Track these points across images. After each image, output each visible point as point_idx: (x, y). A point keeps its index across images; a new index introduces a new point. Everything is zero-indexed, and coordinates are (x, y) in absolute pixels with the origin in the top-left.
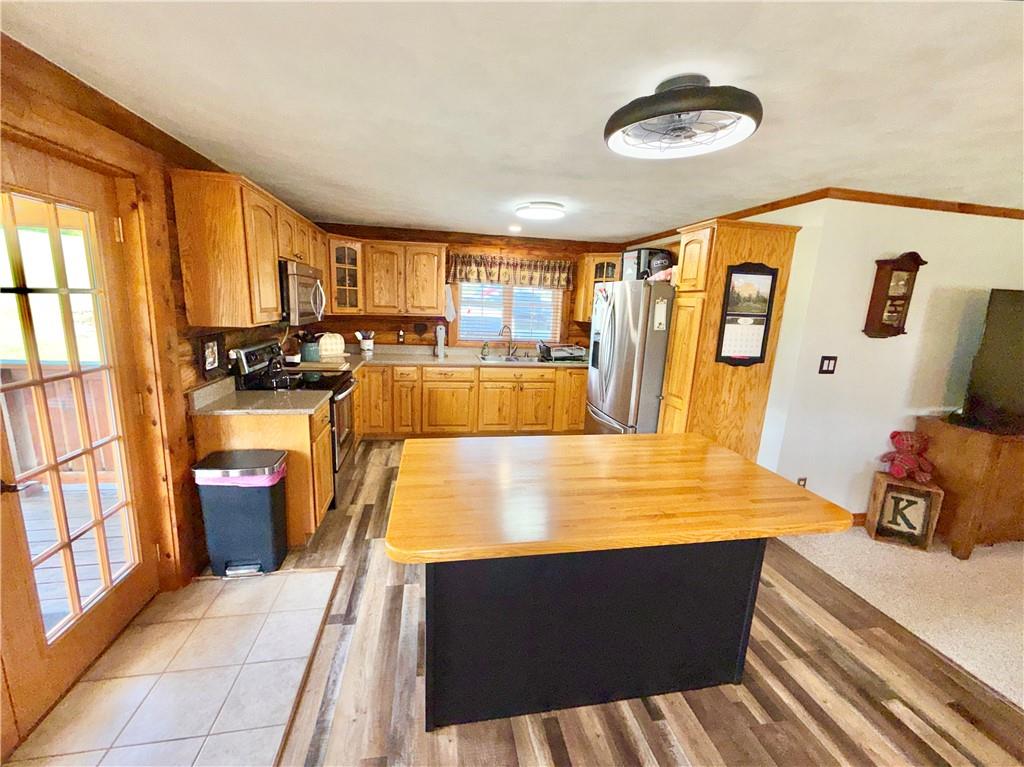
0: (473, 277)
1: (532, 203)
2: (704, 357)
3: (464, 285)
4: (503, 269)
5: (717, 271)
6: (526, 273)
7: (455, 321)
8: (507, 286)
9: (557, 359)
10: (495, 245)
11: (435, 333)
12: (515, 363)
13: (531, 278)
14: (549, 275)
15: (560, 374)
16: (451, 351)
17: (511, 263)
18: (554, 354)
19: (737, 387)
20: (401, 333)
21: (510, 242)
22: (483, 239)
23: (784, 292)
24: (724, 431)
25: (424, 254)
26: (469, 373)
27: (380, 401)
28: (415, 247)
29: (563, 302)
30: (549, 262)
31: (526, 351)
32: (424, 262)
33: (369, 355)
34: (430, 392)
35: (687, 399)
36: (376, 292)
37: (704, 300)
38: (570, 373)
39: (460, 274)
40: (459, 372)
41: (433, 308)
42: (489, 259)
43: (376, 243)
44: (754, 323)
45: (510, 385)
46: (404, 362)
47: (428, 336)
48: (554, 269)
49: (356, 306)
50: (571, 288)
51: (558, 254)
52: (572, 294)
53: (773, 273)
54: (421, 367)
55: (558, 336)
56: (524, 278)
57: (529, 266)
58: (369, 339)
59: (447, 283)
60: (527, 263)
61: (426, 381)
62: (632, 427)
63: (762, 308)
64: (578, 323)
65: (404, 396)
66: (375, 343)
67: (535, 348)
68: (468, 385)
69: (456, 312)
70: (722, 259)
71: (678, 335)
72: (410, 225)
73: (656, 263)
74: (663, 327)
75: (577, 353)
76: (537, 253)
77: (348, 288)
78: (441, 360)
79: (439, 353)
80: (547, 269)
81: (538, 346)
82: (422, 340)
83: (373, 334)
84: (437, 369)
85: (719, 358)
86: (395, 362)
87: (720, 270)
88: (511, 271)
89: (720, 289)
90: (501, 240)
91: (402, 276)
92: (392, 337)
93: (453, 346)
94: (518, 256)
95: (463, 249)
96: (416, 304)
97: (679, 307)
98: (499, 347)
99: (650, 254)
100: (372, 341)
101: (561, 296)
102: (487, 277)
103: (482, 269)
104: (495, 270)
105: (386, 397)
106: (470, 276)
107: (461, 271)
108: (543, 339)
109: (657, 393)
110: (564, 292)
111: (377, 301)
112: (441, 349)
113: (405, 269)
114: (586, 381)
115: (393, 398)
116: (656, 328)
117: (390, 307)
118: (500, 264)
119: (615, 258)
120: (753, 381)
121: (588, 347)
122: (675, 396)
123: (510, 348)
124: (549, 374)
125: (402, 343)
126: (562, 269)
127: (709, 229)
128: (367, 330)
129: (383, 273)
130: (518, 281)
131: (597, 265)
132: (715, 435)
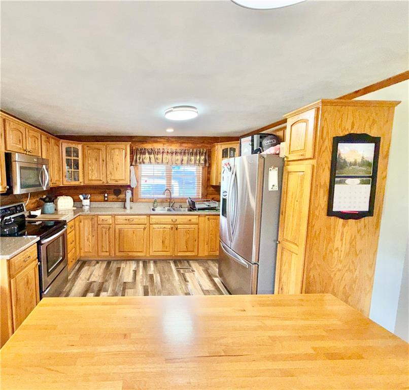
0: (147, 161)
1: (174, 108)
2: (317, 213)
3: (143, 165)
4: (165, 155)
5: (324, 142)
6: (179, 157)
7: (137, 187)
8: (168, 166)
9: (199, 209)
10: (160, 142)
11: (126, 194)
12: (173, 212)
13: (182, 160)
14: (193, 158)
15: (202, 219)
16: (134, 205)
17: (170, 151)
18: (197, 206)
19: (348, 237)
20: (106, 195)
21: (169, 140)
22: (152, 139)
23: (387, 156)
24: (338, 273)
25: (117, 148)
26: (144, 219)
27: (90, 237)
28: (112, 145)
29: (203, 174)
30: (193, 150)
31: (181, 204)
32: (117, 153)
33: (86, 208)
34: (120, 231)
35: (303, 246)
36: (90, 172)
37: (313, 166)
38: (208, 219)
39: (139, 160)
40: (137, 218)
41: (122, 180)
42: (156, 150)
43: (90, 144)
44: (361, 183)
45: (169, 226)
46: (104, 213)
47: (121, 196)
48: (196, 154)
49: (79, 180)
50: (207, 165)
51: (198, 145)
52: (208, 169)
53: (376, 141)
54: (114, 216)
55: (201, 194)
56: (177, 160)
57: (181, 153)
58: (87, 199)
59: (131, 165)
60: (180, 151)
61: (117, 224)
62: (255, 264)
63: (368, 171)
64: (213, 186)
65: (104, 234)
66: (90, 201)
67: (186, 202)
68: (143, 226)
69: (137, 182)
70: (328, 132)
71: (290, 194)
72: (109, 133)
73: (266, 142)
74: (276, 188)
75: (212, 205)
76: (186, 145)
77: (73, 170)
78: (128, 211)
79: (127, 207)
80: (192, 154)
81: (187, 201)
82: (118, 199)
83: (89, 196)
84: (124, 217)
85: (330, 212)
86: (99, 213)
87: (327, 140)
88: (169, 156)
89: (327, 157)
90: (164, 139)
91: (105, 162)
92: (101, 197)
93: (136, 202)
94: (174, 147)
95: (141, 145)
96: (113, 178)
97: (289, 173)
98: (164, 202)
99: (261, 137)
100: (88, 200)
101: (201, 170)
102: (155, 161)
103: (152, 156)
104: (160, 156)
105: (94, 235)
106: (145, 161)
107: (140, 158)
108: (191, 197)
109: (275, 238)
110: (203, 168)
111: (90, 177)
112: (128, 204)
113: (106, 159)
114: (219, 223)
115: (98, 235)
116: (270, 189)
117: (98, 180)
118: (163, 152)
119: (235, 145)
120: (363, 231)
121: (219, 201)
122: (290, 242)
123: (171, 202)
124: (194, 219)
125: (107, 201)
126: (201, 154)
127: (314, 110)
128: (86, 194)
129: (94, 161)
130: (174, 163)
131: (223, 150)
132: (330, 277)
